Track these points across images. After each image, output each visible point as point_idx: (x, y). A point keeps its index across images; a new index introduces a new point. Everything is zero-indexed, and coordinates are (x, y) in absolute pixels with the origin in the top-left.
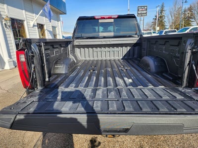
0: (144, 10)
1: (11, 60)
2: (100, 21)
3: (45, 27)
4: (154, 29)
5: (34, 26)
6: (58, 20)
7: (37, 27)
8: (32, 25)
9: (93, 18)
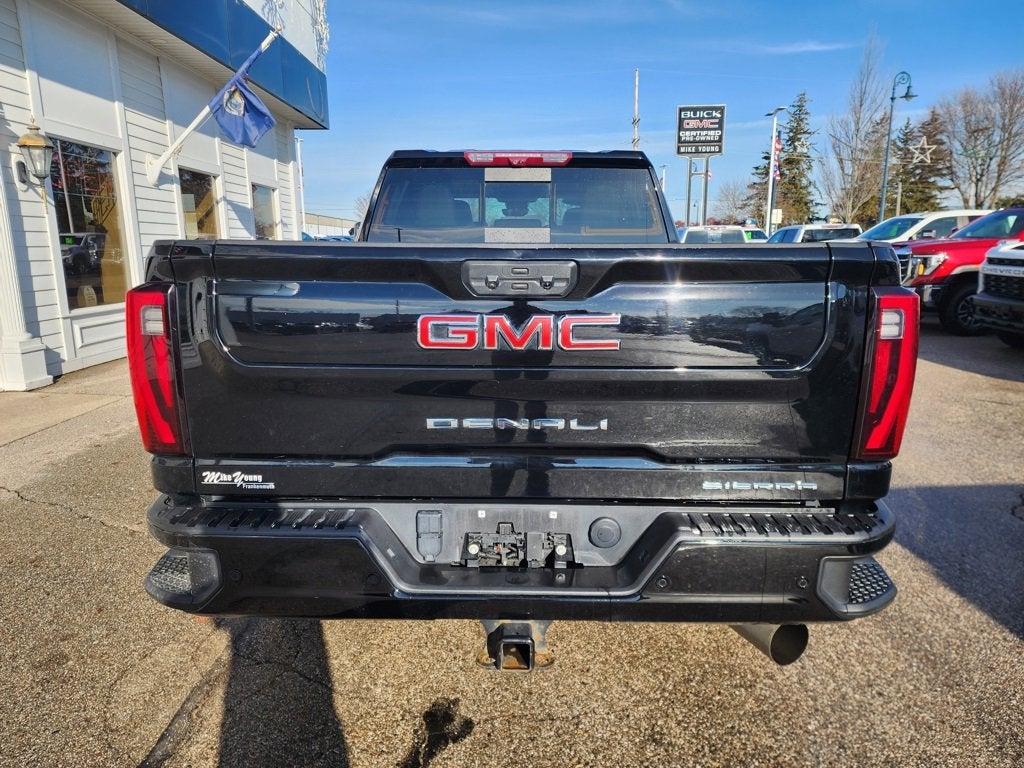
0: (706, 123)
1: (37, 344)
2: (491, 175)
3: (218, 188)
4: (760, 218)
5: (163, 179)
6: (285, 154)
7: (176, 188)
8: (152, 177)
9: (456, 161)
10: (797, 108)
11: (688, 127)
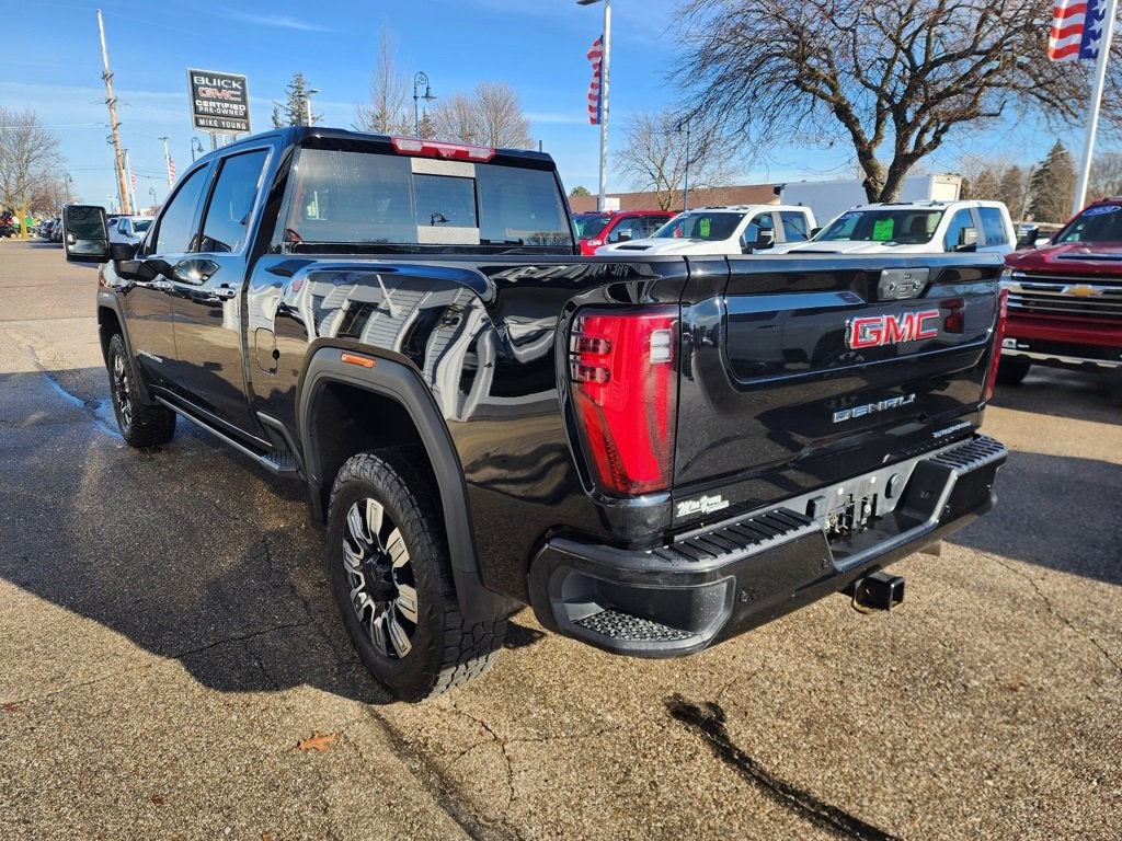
10: (295, 90)
11: (204, 95)
